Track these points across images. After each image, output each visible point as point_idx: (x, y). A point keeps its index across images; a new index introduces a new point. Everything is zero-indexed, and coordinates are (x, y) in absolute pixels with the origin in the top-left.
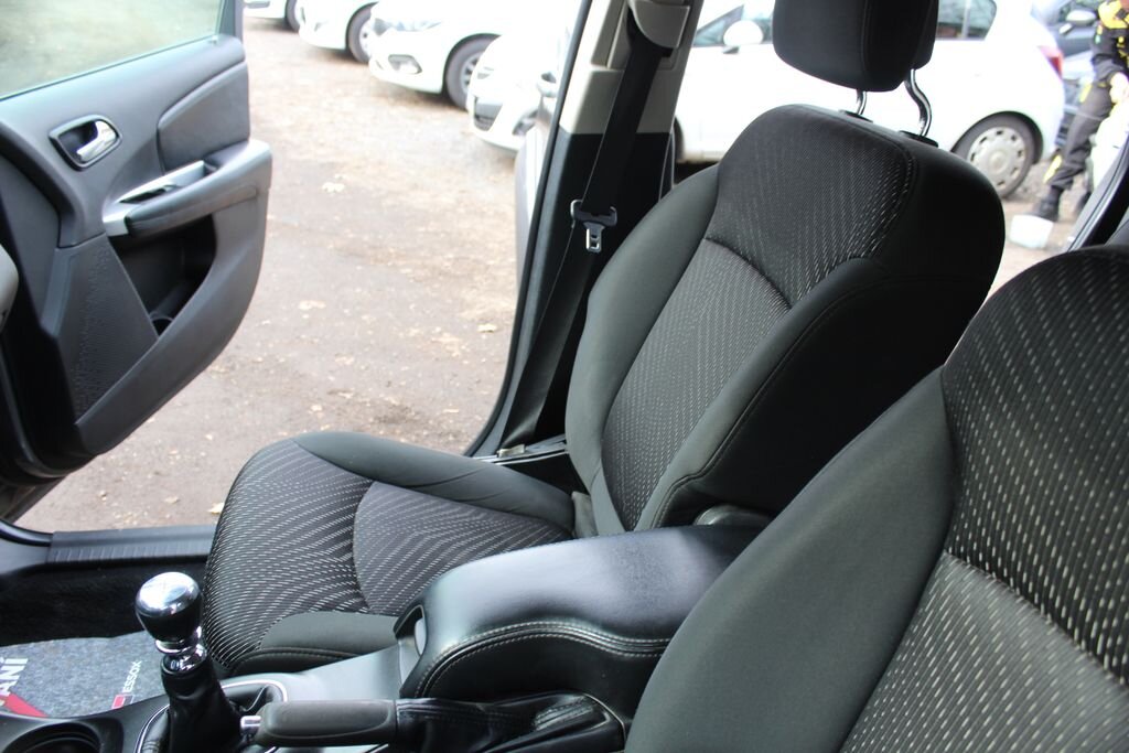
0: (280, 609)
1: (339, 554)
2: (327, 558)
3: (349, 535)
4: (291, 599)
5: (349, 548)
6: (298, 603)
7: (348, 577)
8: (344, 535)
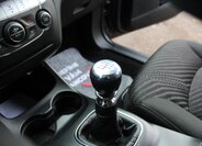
0: (158, 93)
1: (186, 83)
2: (181, 82)
3: (192, 78)
4: (163, 91)
5: (190, 83)
6: (164, 94)
7: (186, 93)
8: (190, 78)
